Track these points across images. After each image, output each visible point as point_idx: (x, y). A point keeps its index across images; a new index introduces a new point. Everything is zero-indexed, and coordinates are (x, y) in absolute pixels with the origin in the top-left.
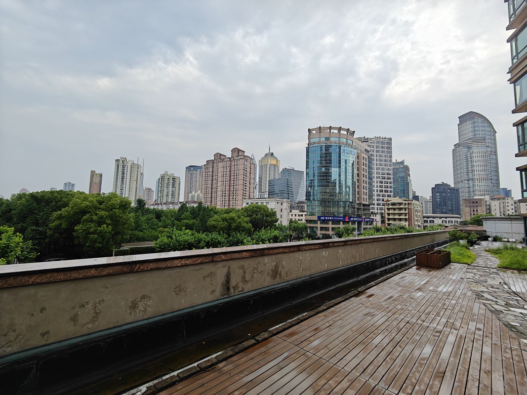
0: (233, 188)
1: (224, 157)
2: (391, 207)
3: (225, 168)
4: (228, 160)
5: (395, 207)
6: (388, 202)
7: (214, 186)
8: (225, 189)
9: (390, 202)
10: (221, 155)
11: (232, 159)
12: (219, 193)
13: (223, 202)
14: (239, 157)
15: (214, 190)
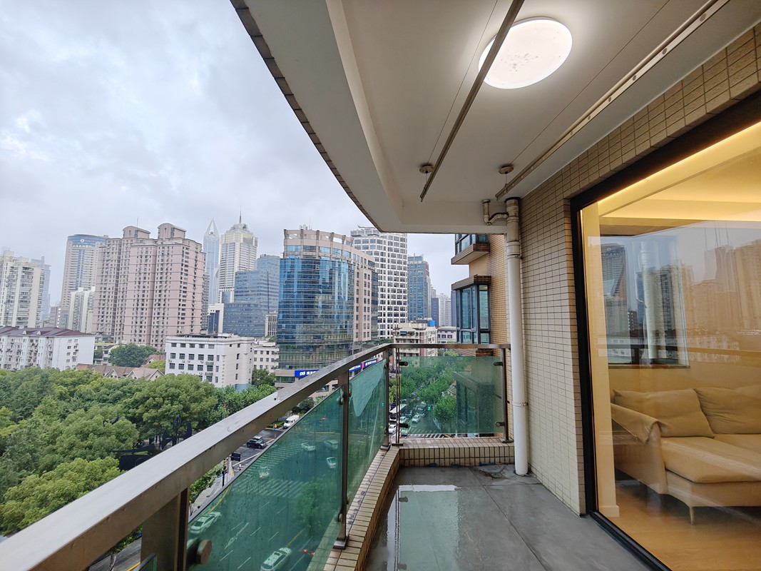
0: (160, 296)
1: (144, 236)
2: (401, 337)
3: (144, 257)
4: (151, 243)
5: (405, 337)
6: (398, 331)
7: (121, 286)
8: (143, 296)
9: (399, 331)
10: (138, 230)
11: (159, 243)
12: (130, 304)
13: (139, 321)
14: (174, 242)
15: (120, 294)
